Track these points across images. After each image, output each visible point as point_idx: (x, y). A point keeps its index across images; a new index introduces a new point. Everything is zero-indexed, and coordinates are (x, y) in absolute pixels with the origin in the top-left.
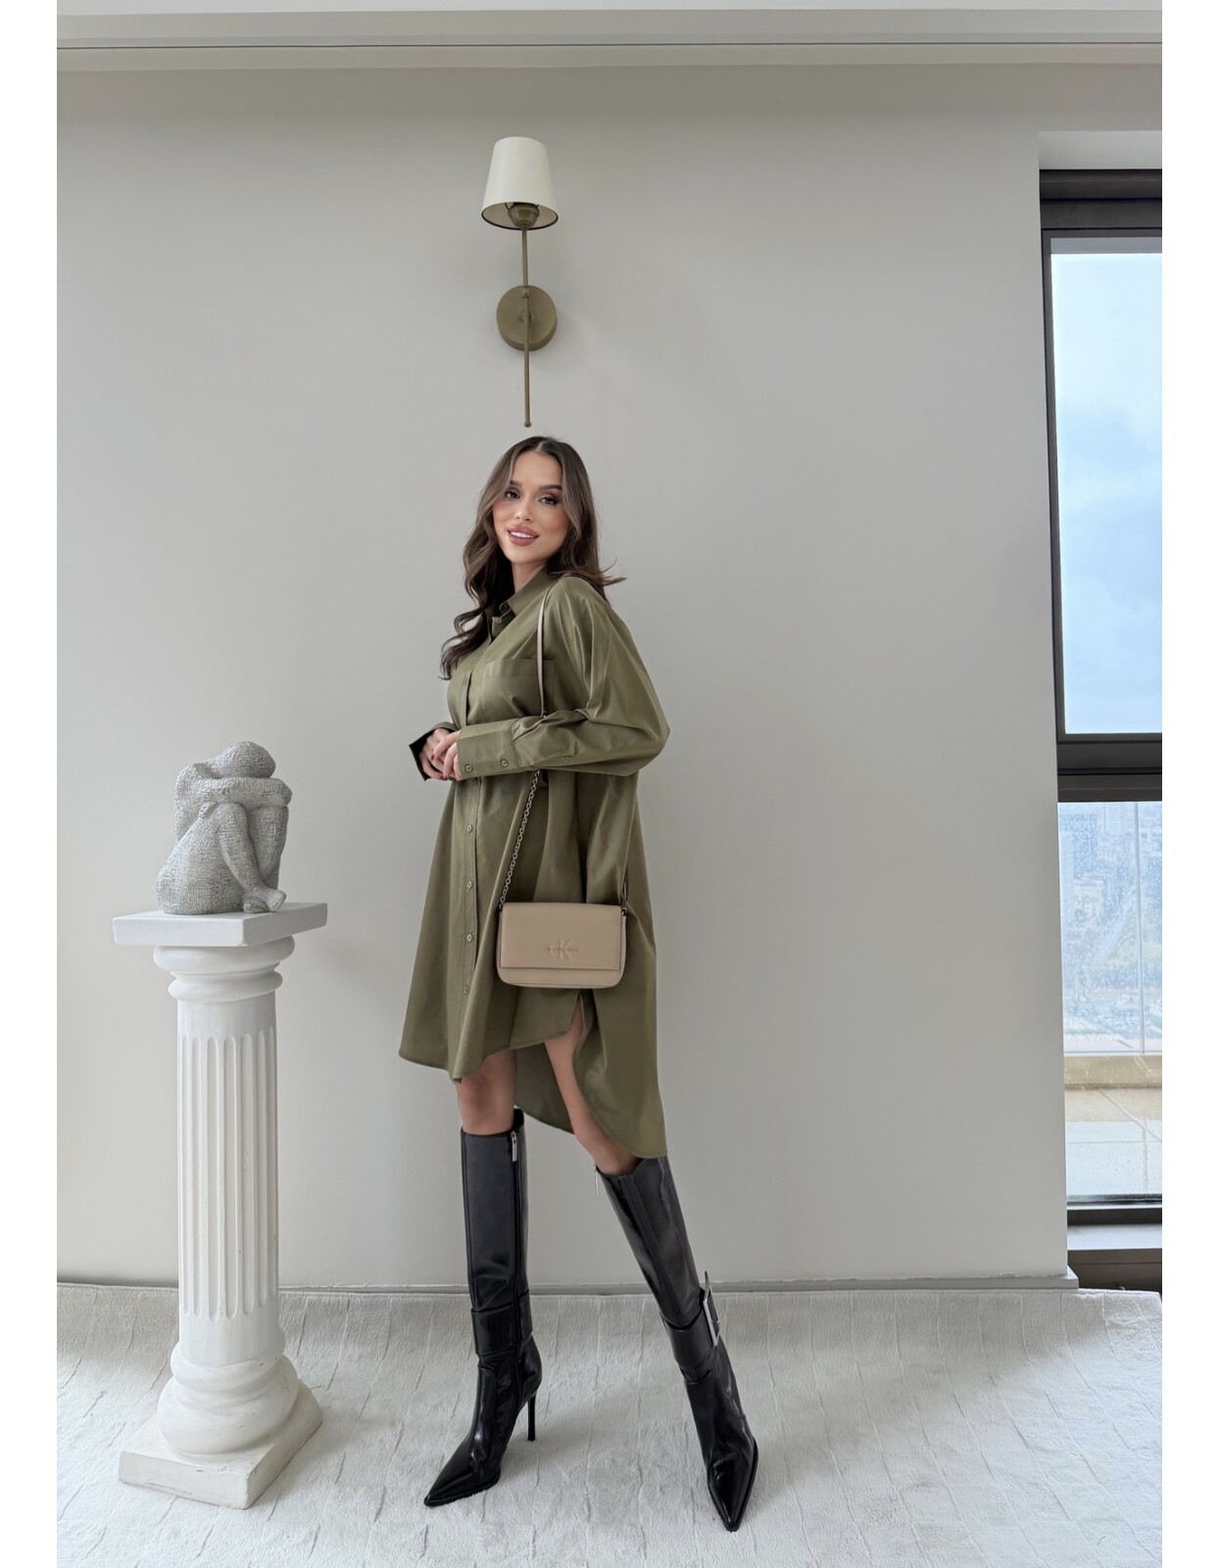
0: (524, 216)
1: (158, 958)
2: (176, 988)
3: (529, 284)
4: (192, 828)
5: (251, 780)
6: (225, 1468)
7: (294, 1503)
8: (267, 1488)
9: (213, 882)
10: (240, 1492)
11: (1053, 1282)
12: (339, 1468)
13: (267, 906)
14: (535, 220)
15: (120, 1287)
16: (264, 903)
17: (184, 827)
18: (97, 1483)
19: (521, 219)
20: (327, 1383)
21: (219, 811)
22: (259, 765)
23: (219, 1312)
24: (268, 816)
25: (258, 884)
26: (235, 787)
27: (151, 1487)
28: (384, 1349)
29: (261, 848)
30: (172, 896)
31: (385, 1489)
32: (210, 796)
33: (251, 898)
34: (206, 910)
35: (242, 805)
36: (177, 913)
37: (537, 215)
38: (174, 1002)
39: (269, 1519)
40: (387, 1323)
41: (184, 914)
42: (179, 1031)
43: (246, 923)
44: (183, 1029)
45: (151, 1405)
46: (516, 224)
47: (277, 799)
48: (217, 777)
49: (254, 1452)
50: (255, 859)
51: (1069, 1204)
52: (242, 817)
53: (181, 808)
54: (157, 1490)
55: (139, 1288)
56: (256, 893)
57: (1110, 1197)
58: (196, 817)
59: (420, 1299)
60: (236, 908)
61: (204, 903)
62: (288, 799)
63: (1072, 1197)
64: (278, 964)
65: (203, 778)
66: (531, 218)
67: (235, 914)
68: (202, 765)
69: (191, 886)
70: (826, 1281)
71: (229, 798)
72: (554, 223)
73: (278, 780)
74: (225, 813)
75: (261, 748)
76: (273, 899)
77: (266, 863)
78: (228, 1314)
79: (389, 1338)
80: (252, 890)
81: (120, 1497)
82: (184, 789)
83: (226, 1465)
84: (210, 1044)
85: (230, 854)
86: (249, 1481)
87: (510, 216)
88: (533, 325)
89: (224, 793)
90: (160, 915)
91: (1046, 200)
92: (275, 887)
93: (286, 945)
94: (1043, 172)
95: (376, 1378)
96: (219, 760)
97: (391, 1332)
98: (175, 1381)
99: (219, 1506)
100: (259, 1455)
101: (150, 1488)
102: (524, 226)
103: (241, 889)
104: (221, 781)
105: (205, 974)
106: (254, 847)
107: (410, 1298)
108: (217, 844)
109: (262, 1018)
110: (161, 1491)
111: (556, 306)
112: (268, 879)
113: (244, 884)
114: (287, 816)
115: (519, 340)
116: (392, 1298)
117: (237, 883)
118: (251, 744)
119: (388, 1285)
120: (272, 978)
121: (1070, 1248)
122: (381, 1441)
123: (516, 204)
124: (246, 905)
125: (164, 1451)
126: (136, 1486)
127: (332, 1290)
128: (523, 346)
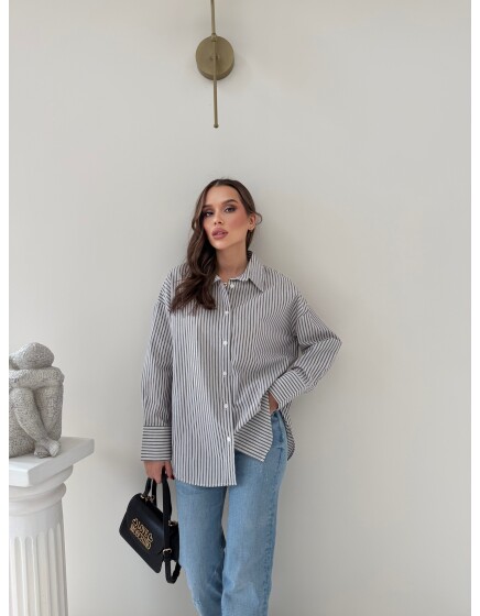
5: (34, 371)
13: (49, 453)
16: (48, 450)
21: (14, 393)
25: (45, 438)
26: (23, 377)
33: (39, 446)
35: (29, 389)
43: (30, 472)
52: (29, 396)
56: (42, 443)
60: (30, 453)
62: (62, 380)
71: (21, 384)
73: (55, 369)
74: (17, 394)
75: (43, 346)
76: (54, 448)
77: (48, 423)
80: (40, 441)
84: (17, 541)
85: (23, 420)
88: (219, 62)
103: (33, 441)
104: (18, 372)
106: (40, 414)
112: (53, 433)
113: (35, 438)
114: (62, 390)
115: (209, 73)
117: (30, 438)
118: (38, 344)
124: (36, 452)
128: (213, 76)
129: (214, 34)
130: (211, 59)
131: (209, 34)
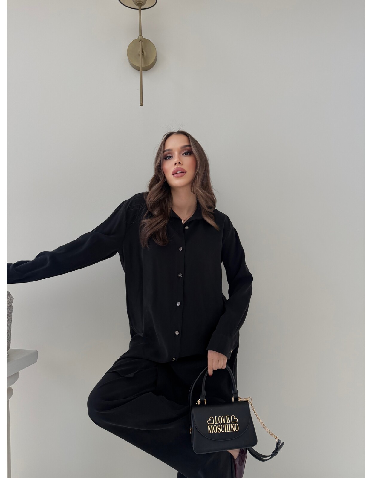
14: (145, 2)
66: (143, 0)
72: (155, 4)
87: (133, 0)
88: (144, 58)
102: (140, 5)
114: (12, 309)
128: (139, 67)
129: (141, 35)
130: (139, 55)
131: (136, 36)
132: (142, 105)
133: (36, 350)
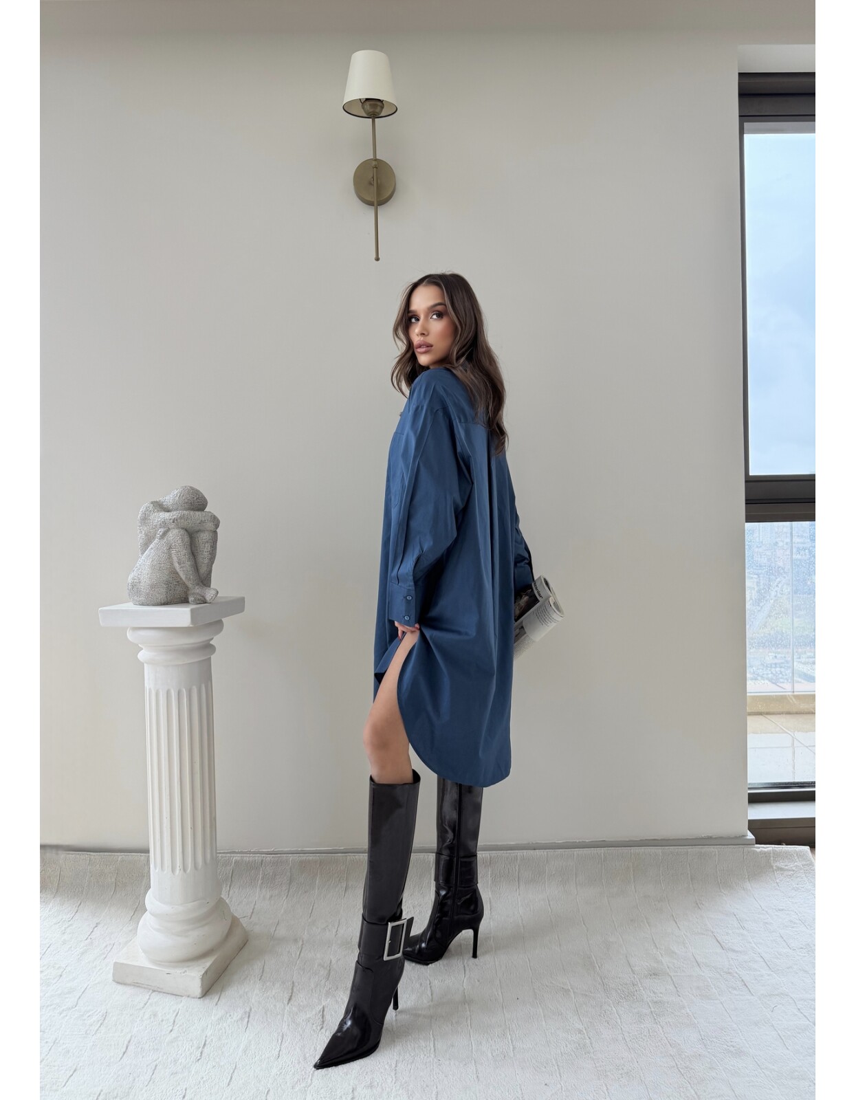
0: (373, 108)
1: (130, 635)
2: (143, 655)
3: (377, 158)
4: (151, 546)
5: (192, 513)
6: (186, 971)
7: (232, 993)
8: (213, 985)
9: (168, 583)
10: (196, 988)
11: (736, 841)
12: (261, 970)
13: (205, 599)
14: (381, 111)
15: (106, 854)
16: (203, 596)
17: (146, 545)
18: (99, 983)
19: (371, 110)
20: (249, 914)
21: (170, 534)
22: (197, 503)
23: (178, 868)
24: (204, 537)
25: (198, 584)
26: (181, 518)
27: (136, 985)
28: (287, 891)
29: (200, 559)
30: (138, 592)
31: (293, 983)
32: (164, 523)
33: (193, 594)
34: (163, 602)
35: (186, 530)
36: (143, 605)
37: (382, 108)
38: (143, 664)
39: (216, 1004)
40: (288, 874)
41: (148, 605)
42: (146, 685)
43: (192, 611)
44: (149, 684)
45: (131, 931)
46: (368, 115)
47: (210, 526)
48: (168, 511)
49: (203, 960)
50: (196, 567)
51: (750, 789)
52: (187, 539)
53: (143, 532)
54: (139, 987)
55: (119, 854)
56: (197, 590)
57: (775, 784)
58: (154, 538)
59: (311, 858)
60: (184, 601)
61: (162, 597)
62: (217, 526)
63: (750, 784)
64: (212, 639)
65: (158, 511)
66: (379, 108)
67: (185, 604)
68: (156, 502)
69: (152, 586)
70: (585, 842)
71: (177, 525)
72: (395, 112)
73: (210, 512)
74: (175, 536)
75: (198, 491)
76: (209, 595)
77: (203, 570)
78: (185, 870)
79: (290, 884)
80: (194, 588)
81: (115, 992)
82: (145, 519)
83: (185, 969)
84: (168, 693)
85: (179, 563)
86: (202, 979)
87: (363, 108)
88: (380, 189)
89: (173, 522)
90: (130, 606)
91: (743, 95)
92: (210, 587)
93: (217, 625)
94: (740, 74)
95: (282, 911)
96: (169, 498)
97: (291, 881)
98: (149, 915)
99: (182, 996)
100: (208, 963)
101: (134, 986)
102: (374, 116)
103: (187, 588)
104: (171, 514)
105: (164, 646)
106: (195, 559)
107: (304, 857)
108: (170, 557)
109: (203, 675)
110: (142, 987)
111: (396, 174)
112: (204, 580)
113: (189, 584)
114: (217, 537)
115: (369, 198)
116: (291, 857)
117: (184, 584)
118: (191, 487)
119: (289, 849)
120: (208, 648)
121: (750, 818)
122: (289, 952)
123: (367, 99)
124: (191, 599)
125: (143, 961)
126: (125, 984)
127: (250, 853)
128: (373, 202)
130: (372, 183)
131: (369, 156)
132: (377, 259)
133: (243, 596)
